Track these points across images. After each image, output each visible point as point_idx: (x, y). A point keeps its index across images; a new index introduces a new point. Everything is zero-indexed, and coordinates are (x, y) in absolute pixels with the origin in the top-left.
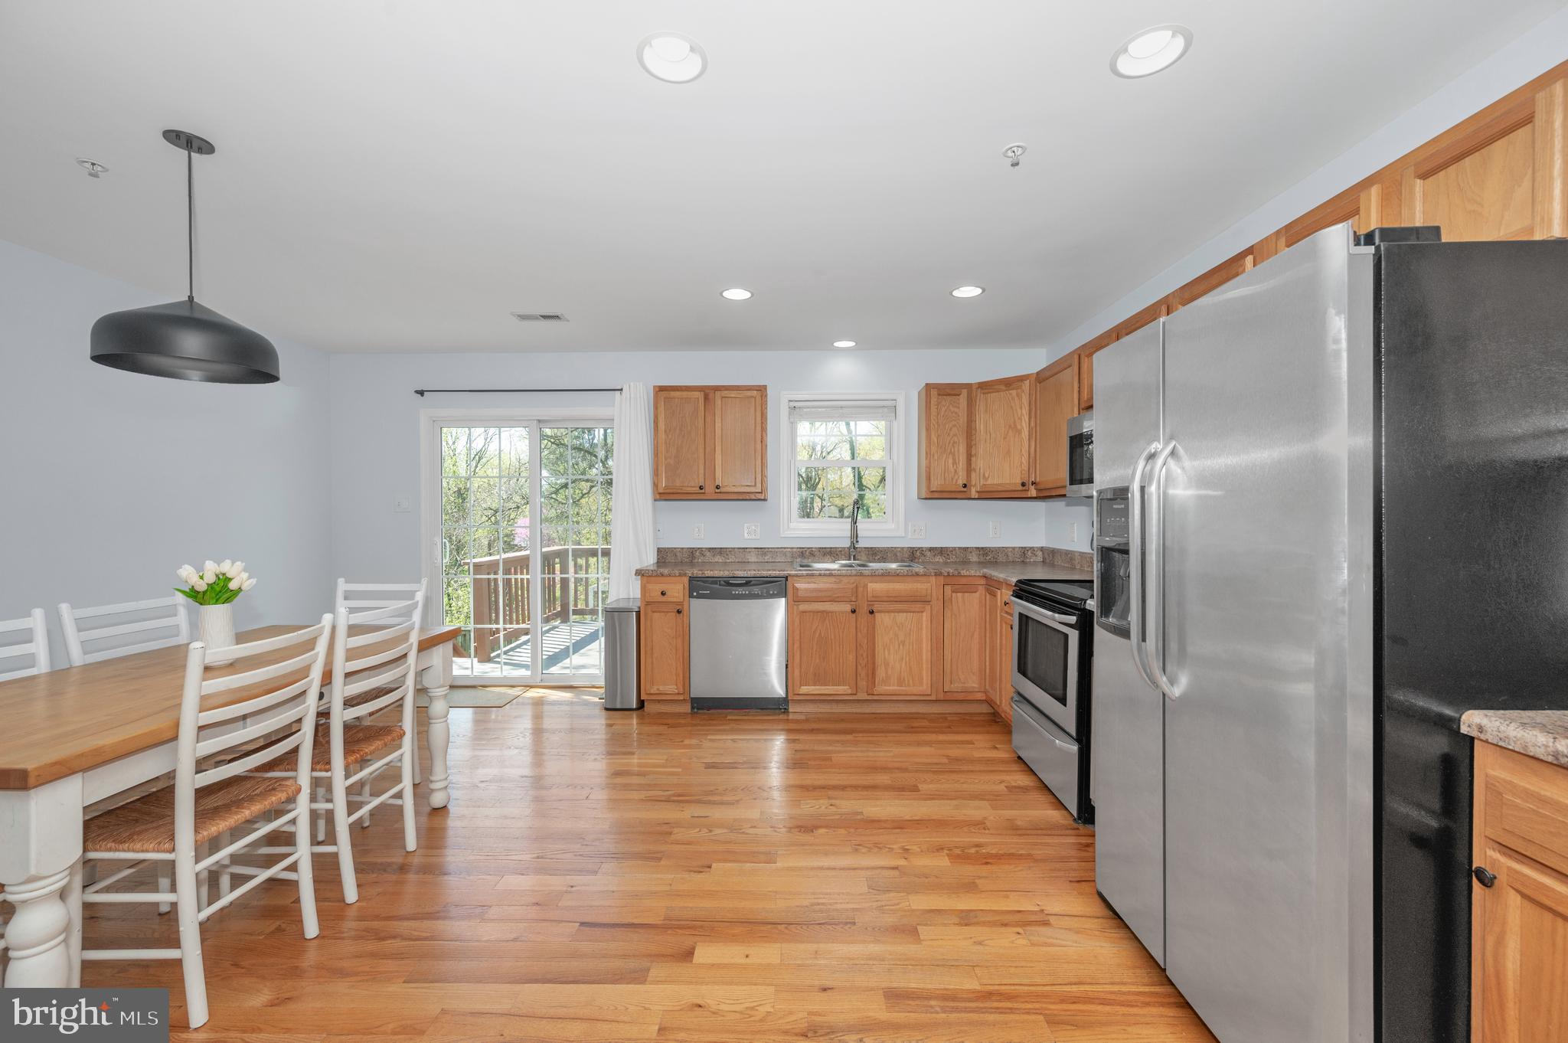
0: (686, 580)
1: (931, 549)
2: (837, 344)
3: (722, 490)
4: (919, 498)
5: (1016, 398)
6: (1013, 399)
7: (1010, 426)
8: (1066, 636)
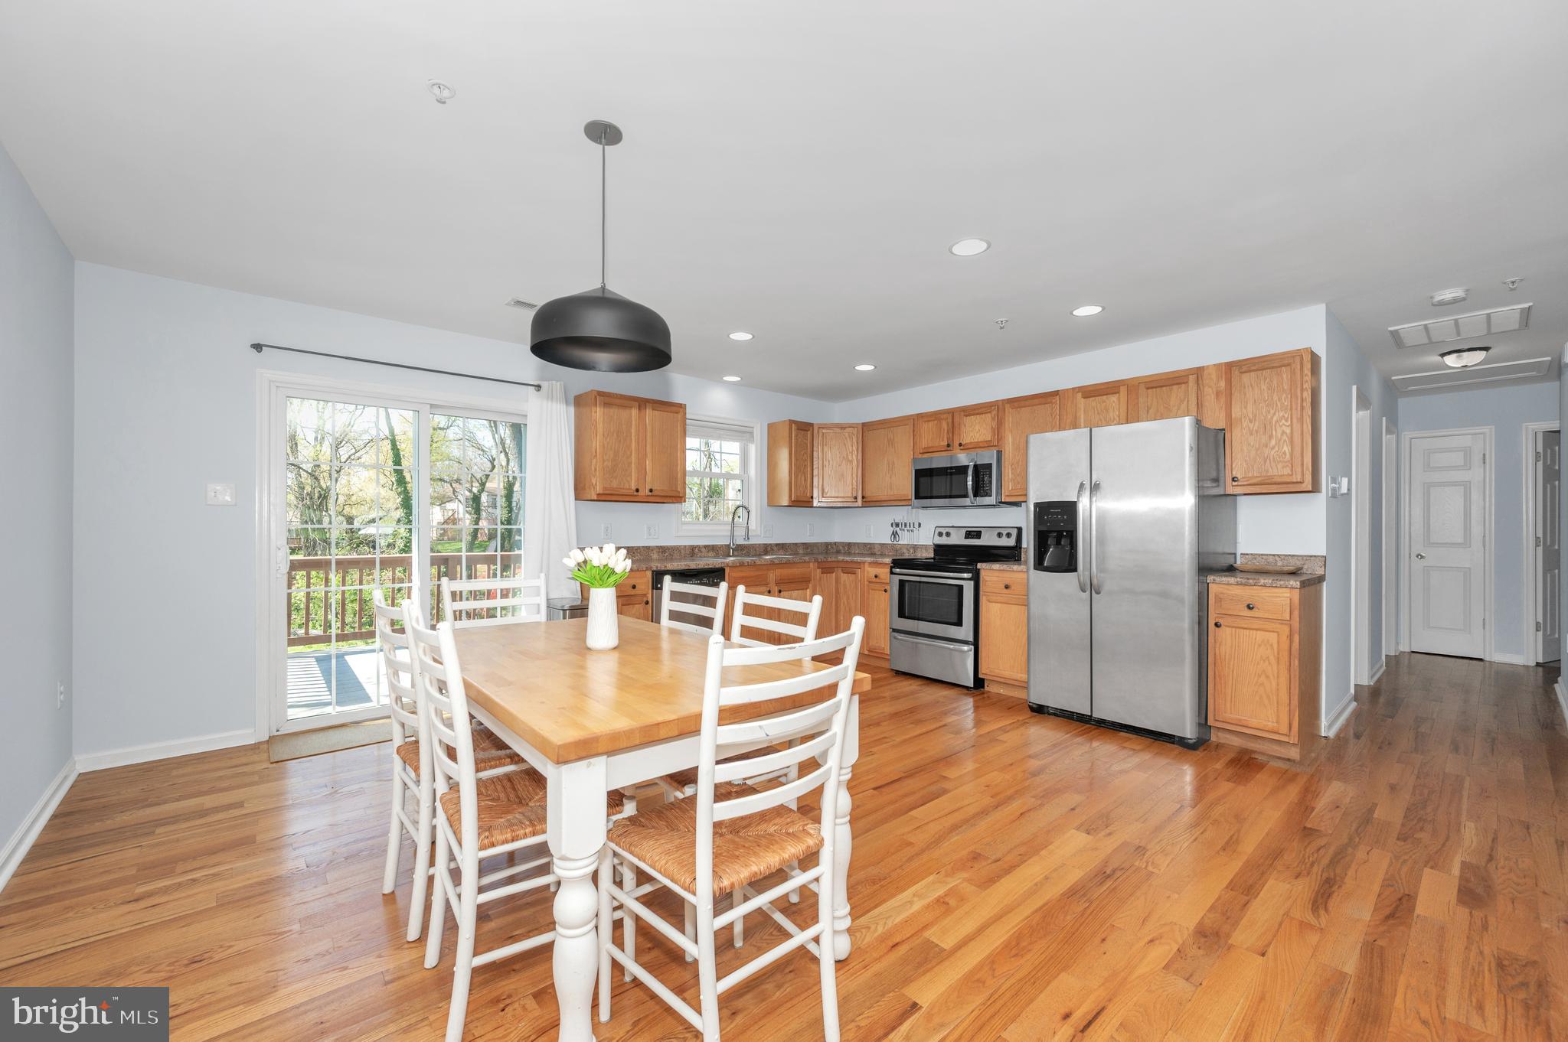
0: (649, 574)
1: (777, 545)
2: (725, 378)
3: (653, 493)
4: (769, 505)
5: (848, 439)
6: (846, 438)
7: (844, 457)
8: (961, 588)
